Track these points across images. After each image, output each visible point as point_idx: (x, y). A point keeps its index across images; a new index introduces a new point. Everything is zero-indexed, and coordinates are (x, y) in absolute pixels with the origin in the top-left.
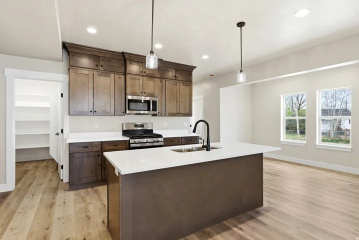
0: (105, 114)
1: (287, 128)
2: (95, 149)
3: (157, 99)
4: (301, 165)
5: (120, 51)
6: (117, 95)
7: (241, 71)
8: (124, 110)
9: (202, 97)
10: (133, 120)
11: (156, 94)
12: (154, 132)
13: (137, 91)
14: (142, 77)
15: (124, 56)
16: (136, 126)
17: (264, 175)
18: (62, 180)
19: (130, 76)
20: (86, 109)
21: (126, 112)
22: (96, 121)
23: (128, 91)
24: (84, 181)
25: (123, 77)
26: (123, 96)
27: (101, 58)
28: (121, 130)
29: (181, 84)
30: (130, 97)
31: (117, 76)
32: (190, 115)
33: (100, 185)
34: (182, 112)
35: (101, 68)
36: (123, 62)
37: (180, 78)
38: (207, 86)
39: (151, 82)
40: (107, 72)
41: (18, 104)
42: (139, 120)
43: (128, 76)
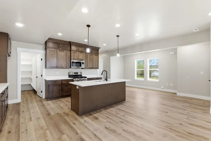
0: (62, 68)
1: (137, 74)
2: (59, 83)
4: (142, 88)
5: (69, 41)
6: (67, 60)
7: (118, 53)
8: (70, 66)
9: (103, 60)
10: (74, 70)
11: (84, 59)
12: (82, 76)
13: (76, 58)
14: (77, 52)
15: (70, 43)
16: (75, 73)
17: (126, 92)
18: (42, 97)
19: (73, 52)
20: (54, 66)
21: (71, 67)
23: (72, 58)
24: (55, 96)
25: (69, 52)
26: (70, 60)
27: (60, 44)
28: (68, 75)
29: (94, 55)
30: (72, 61)
31: (67, 52)
32: (98, 68)
33: (61, 98)
34: (94, 67)
35: (60, 48)
36: (70, 46)
37: (93, 52)
38: (104, 55)
39: (81, 54)
40: (62, 50)
41: (22, 63)
42: (76, 71)
43: (72, 52)
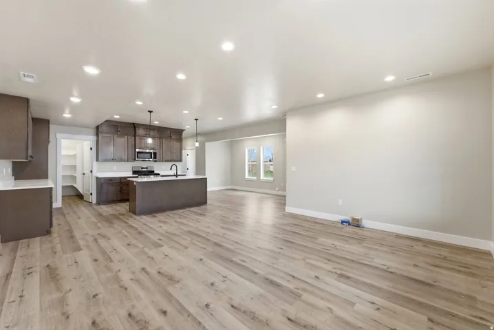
0: (121, 160)
2: (116, 181)
3: (157, 151)
5: (132, 122)
6: (130, 149)
8: (134, 159)
9: (195, 147)
10: (140, 164)
11: (156, 148)
12: (155, 172)
13: (143, 146)
14: (146, 138)
15: (134, 125)
16: (142, 168)
18: (91, 202)
19: (139, 137)
20: (109, 158)
22: (115, 165)
23: (137, 147)
25: (133, 138)
26: (134, 150)
27: (119, 127)
28: (132, 171)
29: (174, 141)
30: (137, 150)
31: (129, 137)
32: (180, 161)
33: (119, 203)
34: (175, 159)
35: (119, 133)
36: (133, 128)
37: (173, 137)
40: (122, 135)
41: (63, 153)
42: (144, 165)
43: (137, 138)
